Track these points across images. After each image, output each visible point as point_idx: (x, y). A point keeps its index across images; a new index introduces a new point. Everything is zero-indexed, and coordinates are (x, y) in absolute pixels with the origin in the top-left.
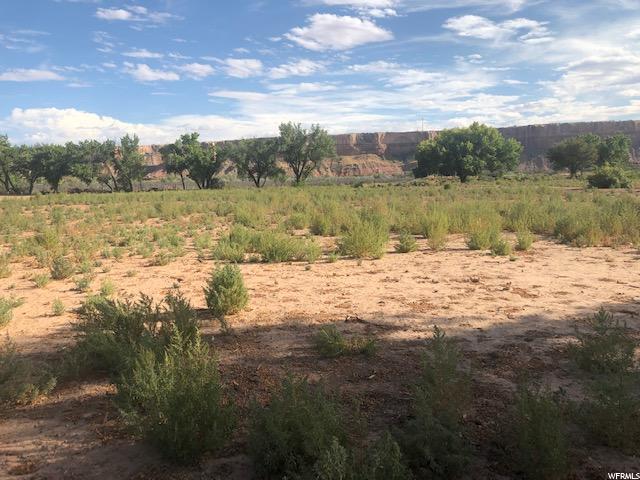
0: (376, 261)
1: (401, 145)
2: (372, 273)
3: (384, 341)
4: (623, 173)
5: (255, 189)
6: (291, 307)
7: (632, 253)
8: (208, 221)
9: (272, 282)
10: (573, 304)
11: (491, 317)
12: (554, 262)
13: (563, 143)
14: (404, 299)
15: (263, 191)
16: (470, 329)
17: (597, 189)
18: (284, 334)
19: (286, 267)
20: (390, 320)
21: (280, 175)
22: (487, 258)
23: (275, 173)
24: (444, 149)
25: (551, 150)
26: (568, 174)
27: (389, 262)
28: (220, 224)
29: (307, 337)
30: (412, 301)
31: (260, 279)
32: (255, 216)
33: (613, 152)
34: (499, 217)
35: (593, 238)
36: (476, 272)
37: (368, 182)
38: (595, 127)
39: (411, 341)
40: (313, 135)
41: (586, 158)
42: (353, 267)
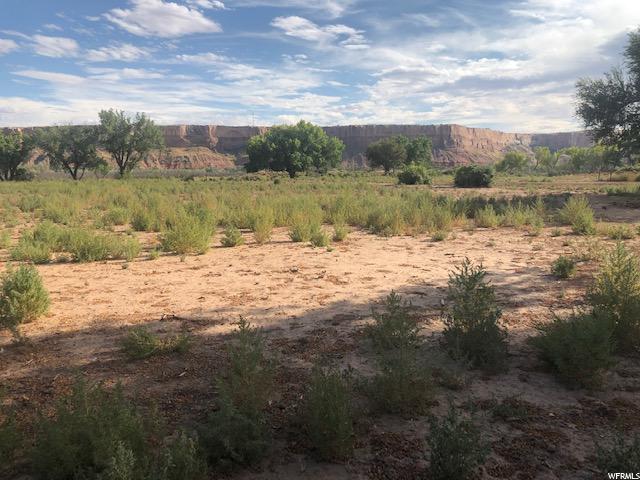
0: (200, 257)
1: (233, 139)
2: (195, 269)
3: (200, 337)
4: (425, 172)
5: (71, 181)
6: (101, 310)
7: (428, 241)
8: (9, 217)
9: (82, 284)
10: (376, 289)
11: (305, 304)
12: (364, 251)
13: (378, 143)
14: (225, 293)
15: (80, 183)
16: (285, 317)
17: (404, 185)
18: (90, 339)
19: (99, 267)
20: (208, 315)
21: (101, 166)
22: (307, 249)
23: (95, 164)
24: (273, 145)
25: (369, 149)
26: (383, 171)
27: (216, 257)
28: (24, 221)
29: (116, 340)
30: (232, 294)
31: (68, 281)
32: (67, 211)
33: (418, 153)
34: (320, 210)
35: (397, 229)
36: (295, 263)
37: (198, 175)
38: (405, 129)
39: (226, 335)
40: (138, 125)
41: (398, 157)
42: (175, 263)
